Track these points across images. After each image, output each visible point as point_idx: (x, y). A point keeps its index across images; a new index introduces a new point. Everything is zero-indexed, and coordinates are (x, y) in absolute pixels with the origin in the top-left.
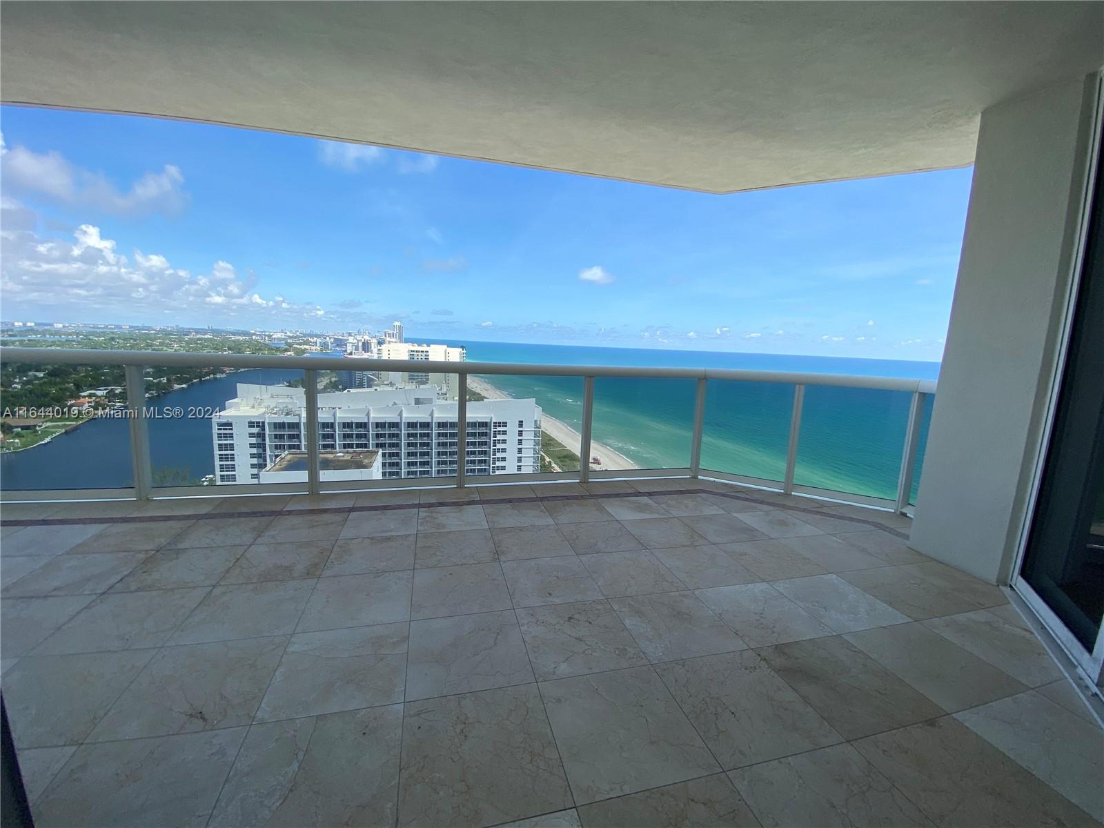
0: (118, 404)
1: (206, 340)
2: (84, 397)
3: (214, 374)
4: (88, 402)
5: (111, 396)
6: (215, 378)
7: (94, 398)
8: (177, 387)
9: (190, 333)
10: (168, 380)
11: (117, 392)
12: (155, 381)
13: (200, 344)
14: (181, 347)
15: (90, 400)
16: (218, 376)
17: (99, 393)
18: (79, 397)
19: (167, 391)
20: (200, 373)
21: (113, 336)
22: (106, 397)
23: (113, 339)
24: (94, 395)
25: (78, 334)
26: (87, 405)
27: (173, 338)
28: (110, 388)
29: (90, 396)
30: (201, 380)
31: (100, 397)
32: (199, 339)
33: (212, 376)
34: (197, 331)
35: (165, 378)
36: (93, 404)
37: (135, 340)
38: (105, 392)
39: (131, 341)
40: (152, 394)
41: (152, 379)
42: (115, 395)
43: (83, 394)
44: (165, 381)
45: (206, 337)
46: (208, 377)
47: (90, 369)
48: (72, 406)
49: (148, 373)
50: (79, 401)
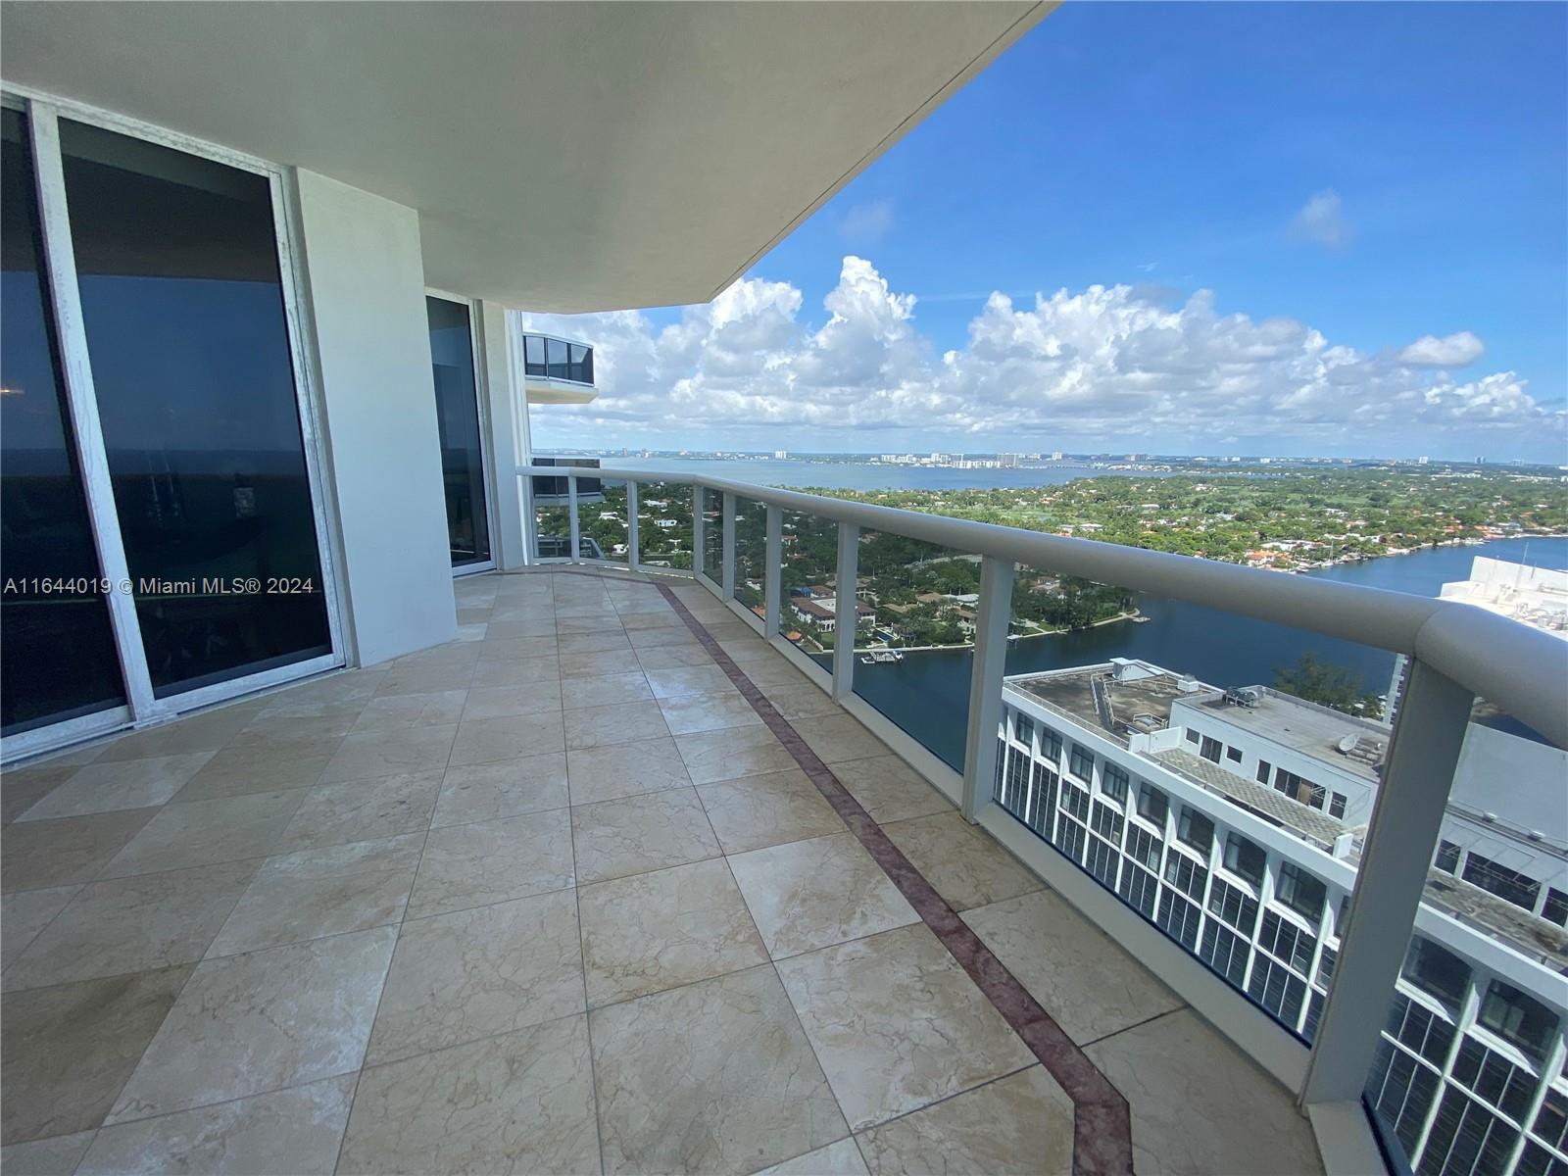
0: (1302, 564)
1: (1466, 480)
2: (1265, 549)
3: (1462, 538)
4: (1268, 557)
5: (1298, 552)
6: (1462, 545)
7: (1276, 552)
8: (1392, 551)
9: (1444, 469)
10: (1383, 540)
11: (1306, 548)
12: (1362, 539)
13: (1455, 487)
14: (1420, 491)
15: (1271, 554)
16: (1469, 541)
17: (1284, 547)
18: (1260, 548)
19: (1374, 555)
20: (1438, 533)
21: (1325, 473)
22: (1291, 553)
23: (1324, 478)
24: (1277, 548)
25: (1283, 471)
26: (1265, 560)
27: (1412, 478)
28: (1298, 542)
29: (1272, 549)
30: (1435, 546)
31: (1283, 552)
32: (1454, 480)
33: (1457, 540)
34: (1455, 467)
35: (1378, 537)
36: (1272, 560)
37: (1355, 480)
38: (1291, 546)
39: (1349, 481)
40: (1351, 557)
41: (1358, 535)
42: (1301, 552)
43: (1265, 546)
44: (1377, 541)
45: (1468, 476)
46: (1449, 542)
47: (1283, 515)
48: (1248, 559)
49: (1357, 527)
50: (1257, 553)
